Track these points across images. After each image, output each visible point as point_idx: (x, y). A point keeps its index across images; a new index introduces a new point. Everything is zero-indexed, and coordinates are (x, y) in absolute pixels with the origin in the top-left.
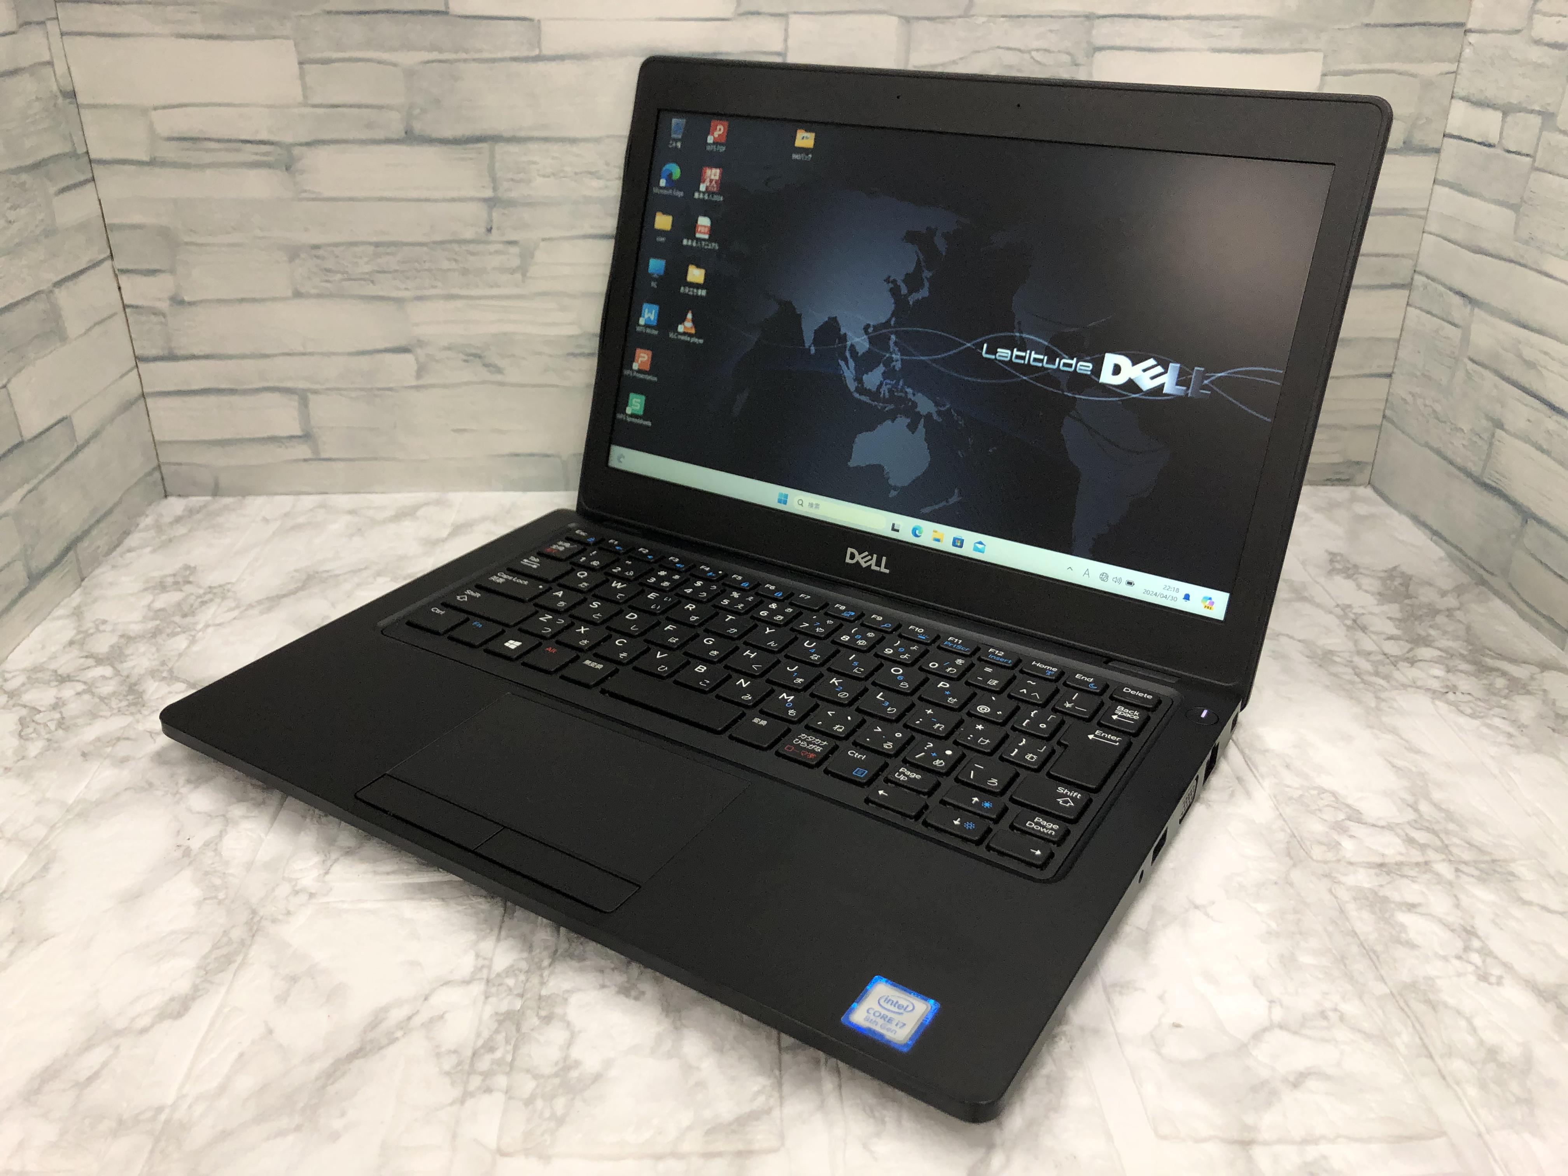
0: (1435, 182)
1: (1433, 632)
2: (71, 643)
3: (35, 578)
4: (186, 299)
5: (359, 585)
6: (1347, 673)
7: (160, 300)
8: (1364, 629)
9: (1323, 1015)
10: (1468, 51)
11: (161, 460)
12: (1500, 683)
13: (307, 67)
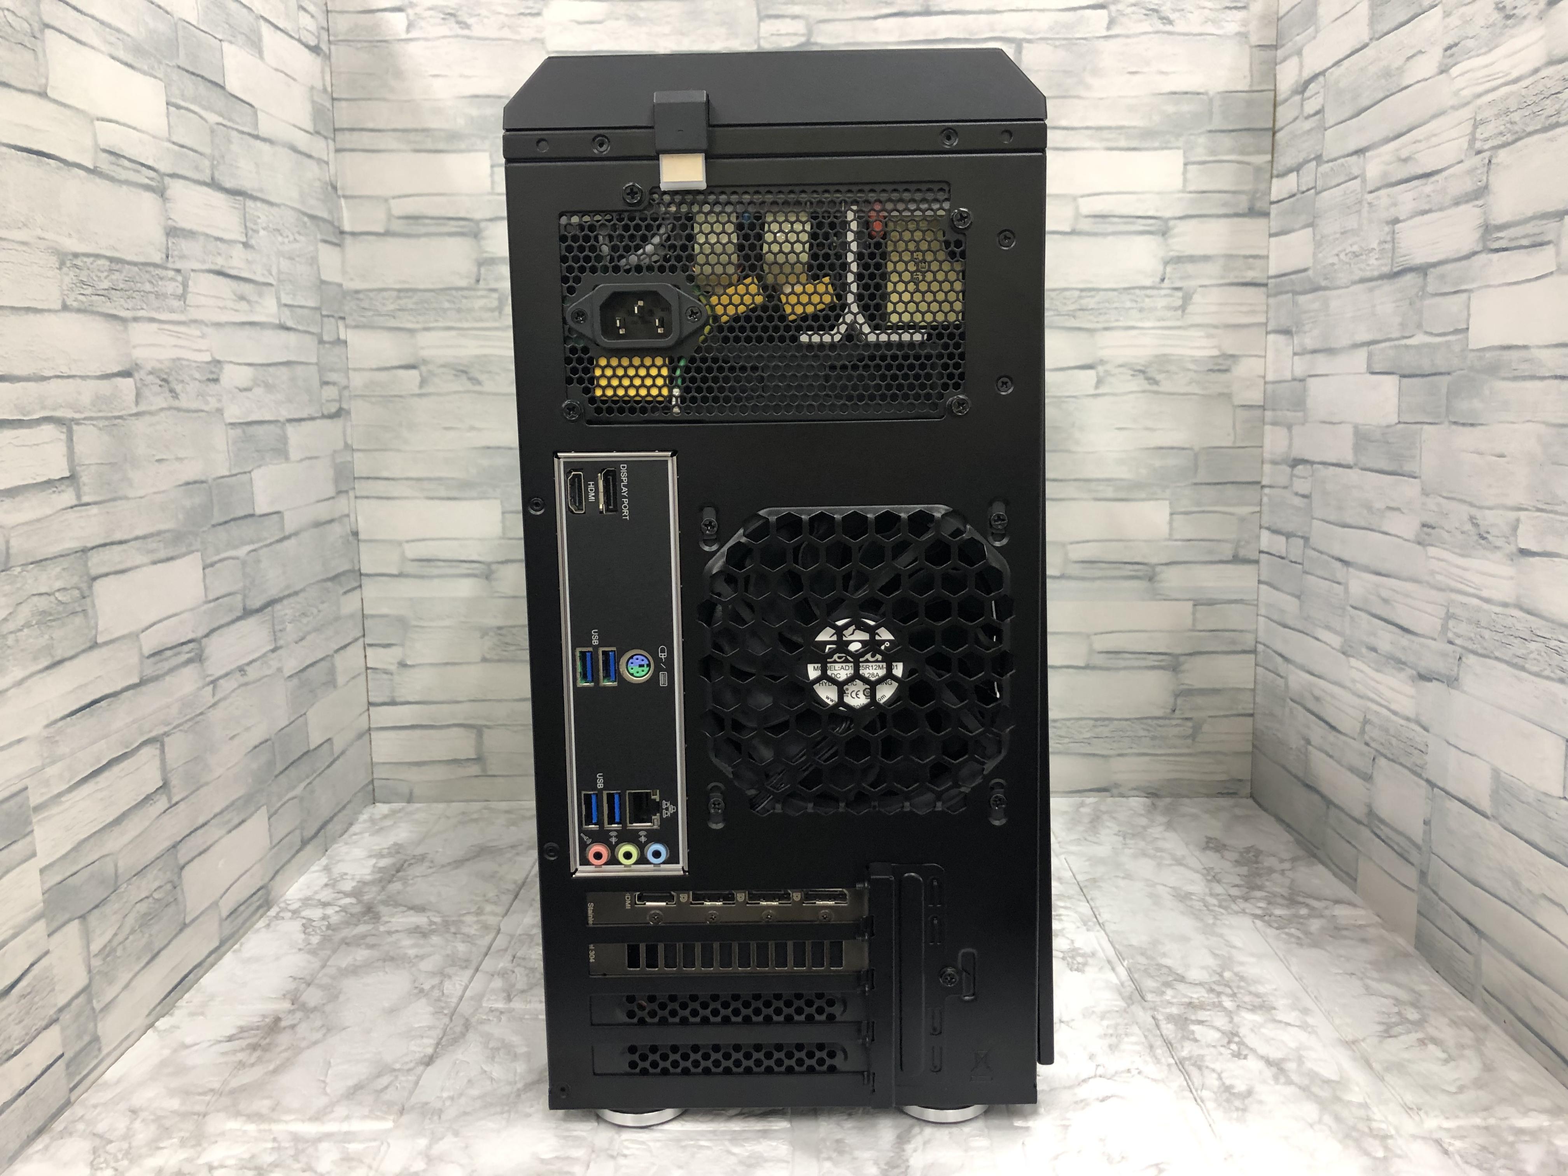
0: (1260, 582)
1: (1267, 883)
2: (326, 885)
3: (304, 843)
4: (409, 663)
5: (518, 854)
6: (1198, 905)
7: (392, 664)
8: (1219, 882)
9: (1129, 1071)
10: (1265, 499)
11: (375, 776)
12: (1304, 911)
13: (507, 515)
